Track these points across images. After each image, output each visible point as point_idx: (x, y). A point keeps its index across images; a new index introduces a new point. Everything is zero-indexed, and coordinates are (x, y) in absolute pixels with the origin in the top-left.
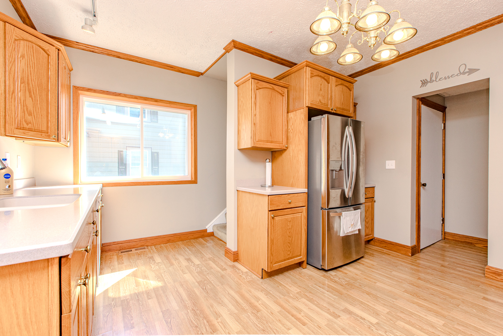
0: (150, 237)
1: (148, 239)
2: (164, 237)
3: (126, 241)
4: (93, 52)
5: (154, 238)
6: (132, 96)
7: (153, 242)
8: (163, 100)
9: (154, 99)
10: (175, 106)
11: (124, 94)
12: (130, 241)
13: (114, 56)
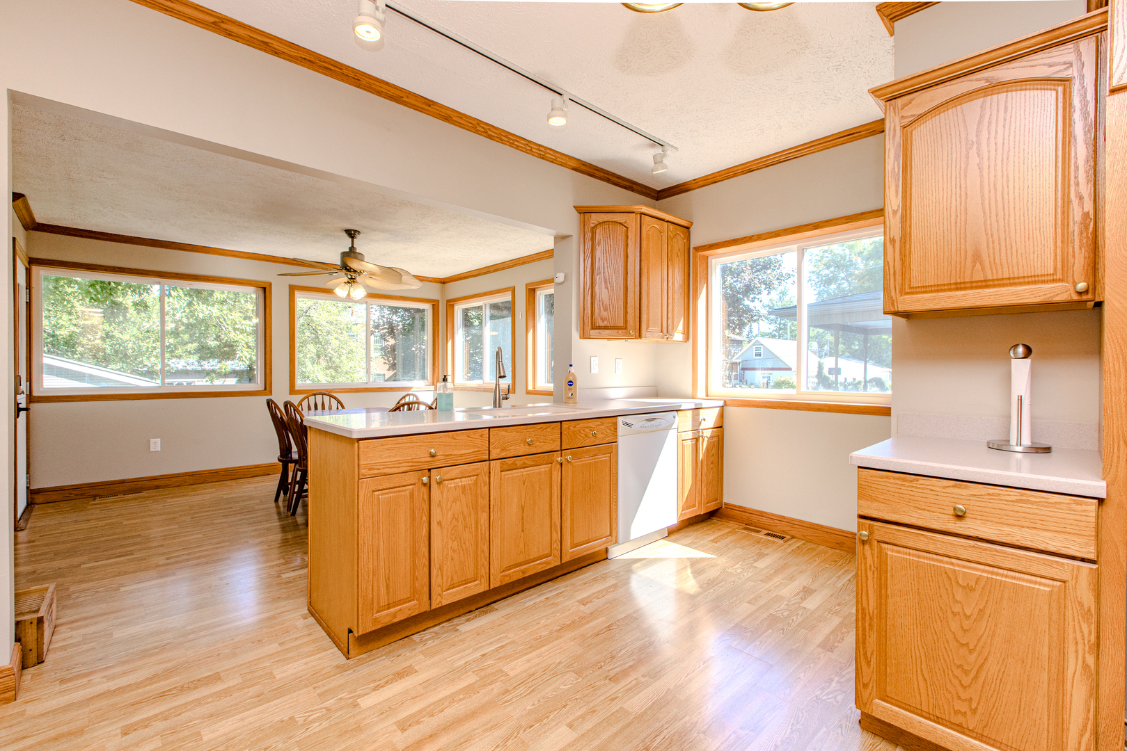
0: (800, 521)
1: (795, 523)
2: (830, 531)
3: (758, 511)
4: (716, 182)
5: (809, 526)
6: (772, 233)
7: (805, 534)
8: (831, 220)
9: (812, 224)
10: (863, 222)
11: (758, 235)
12: (764, 515)
13: (743, 173)
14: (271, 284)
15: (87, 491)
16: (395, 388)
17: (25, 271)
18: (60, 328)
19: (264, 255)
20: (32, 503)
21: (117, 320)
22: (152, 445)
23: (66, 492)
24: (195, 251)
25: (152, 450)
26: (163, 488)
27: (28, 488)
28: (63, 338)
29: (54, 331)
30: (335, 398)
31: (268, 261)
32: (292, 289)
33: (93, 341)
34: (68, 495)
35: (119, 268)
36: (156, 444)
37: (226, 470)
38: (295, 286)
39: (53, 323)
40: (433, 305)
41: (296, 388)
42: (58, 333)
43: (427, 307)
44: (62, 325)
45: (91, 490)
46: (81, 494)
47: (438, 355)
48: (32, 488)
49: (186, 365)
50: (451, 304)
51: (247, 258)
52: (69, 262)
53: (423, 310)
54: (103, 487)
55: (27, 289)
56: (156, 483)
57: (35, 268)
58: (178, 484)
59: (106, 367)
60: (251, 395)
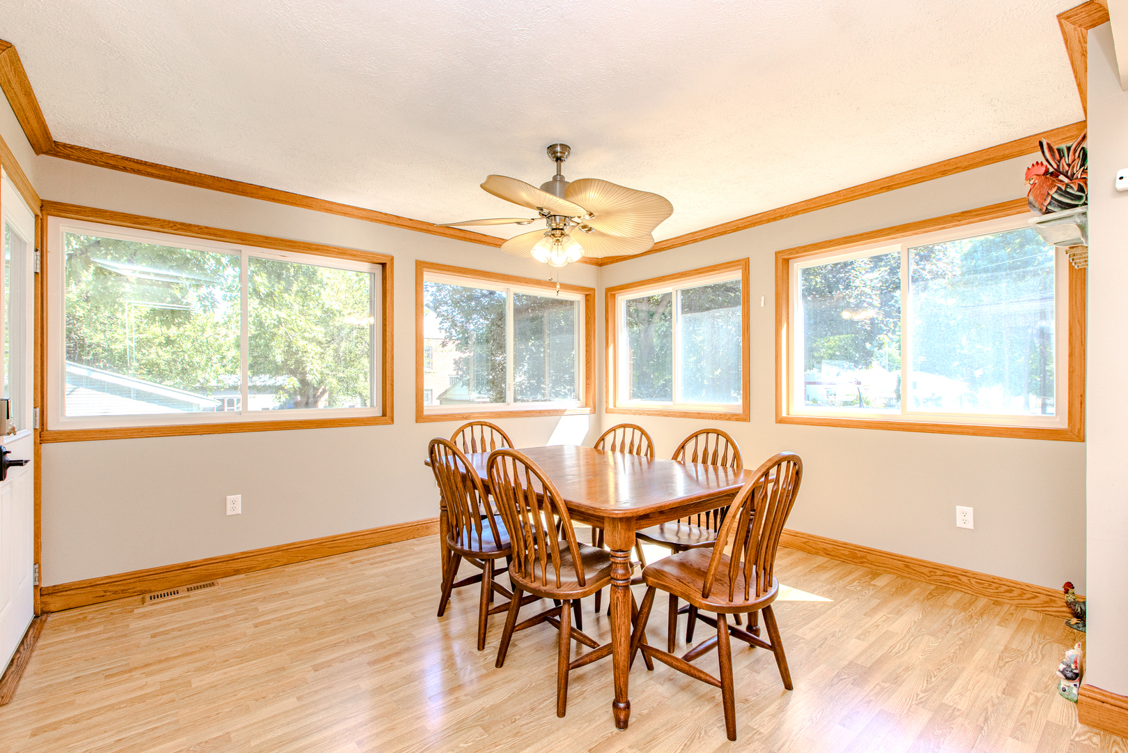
14: (393, 258)
15: (131, 586)
16: (544, 411)
17: (33, 220)
18: (115, 342)
19: (386, 214)
20: (43, 613)
21: (176, 321)
22: (229, 506)
23: (98, 589)
24: (292, 204)
25: (229, 513)
26: (245, 572)
27: (36, 587)
28: (118, 353)
29: (109, 346)
30: (499, 431)
31: (389, 223)
32: (421, 266)
33: (148, 355)
34: (103, 594)
35: (182, 224)
36: (235, 504)
37: (334, 539)
38: (424, 262)
39: (108, 336)
40: (587, 295)
41: (426, 413)
42: (112, 347)
43: (578, 298)
44: (117, 339)
45: (138, 584)
46: (123, 591)
47: (595, 365)
48: (44, 585)
49: (237, 380)
50: (611, 293)
51: (362, 218)
52: (106, 211)
53: (572, 303)
54: (156, 577)
55: (36, 250)
56: (236, 565)
57: (52, 221)
58: (266, 565)
59: (160, 383)
60: (366, 424)
